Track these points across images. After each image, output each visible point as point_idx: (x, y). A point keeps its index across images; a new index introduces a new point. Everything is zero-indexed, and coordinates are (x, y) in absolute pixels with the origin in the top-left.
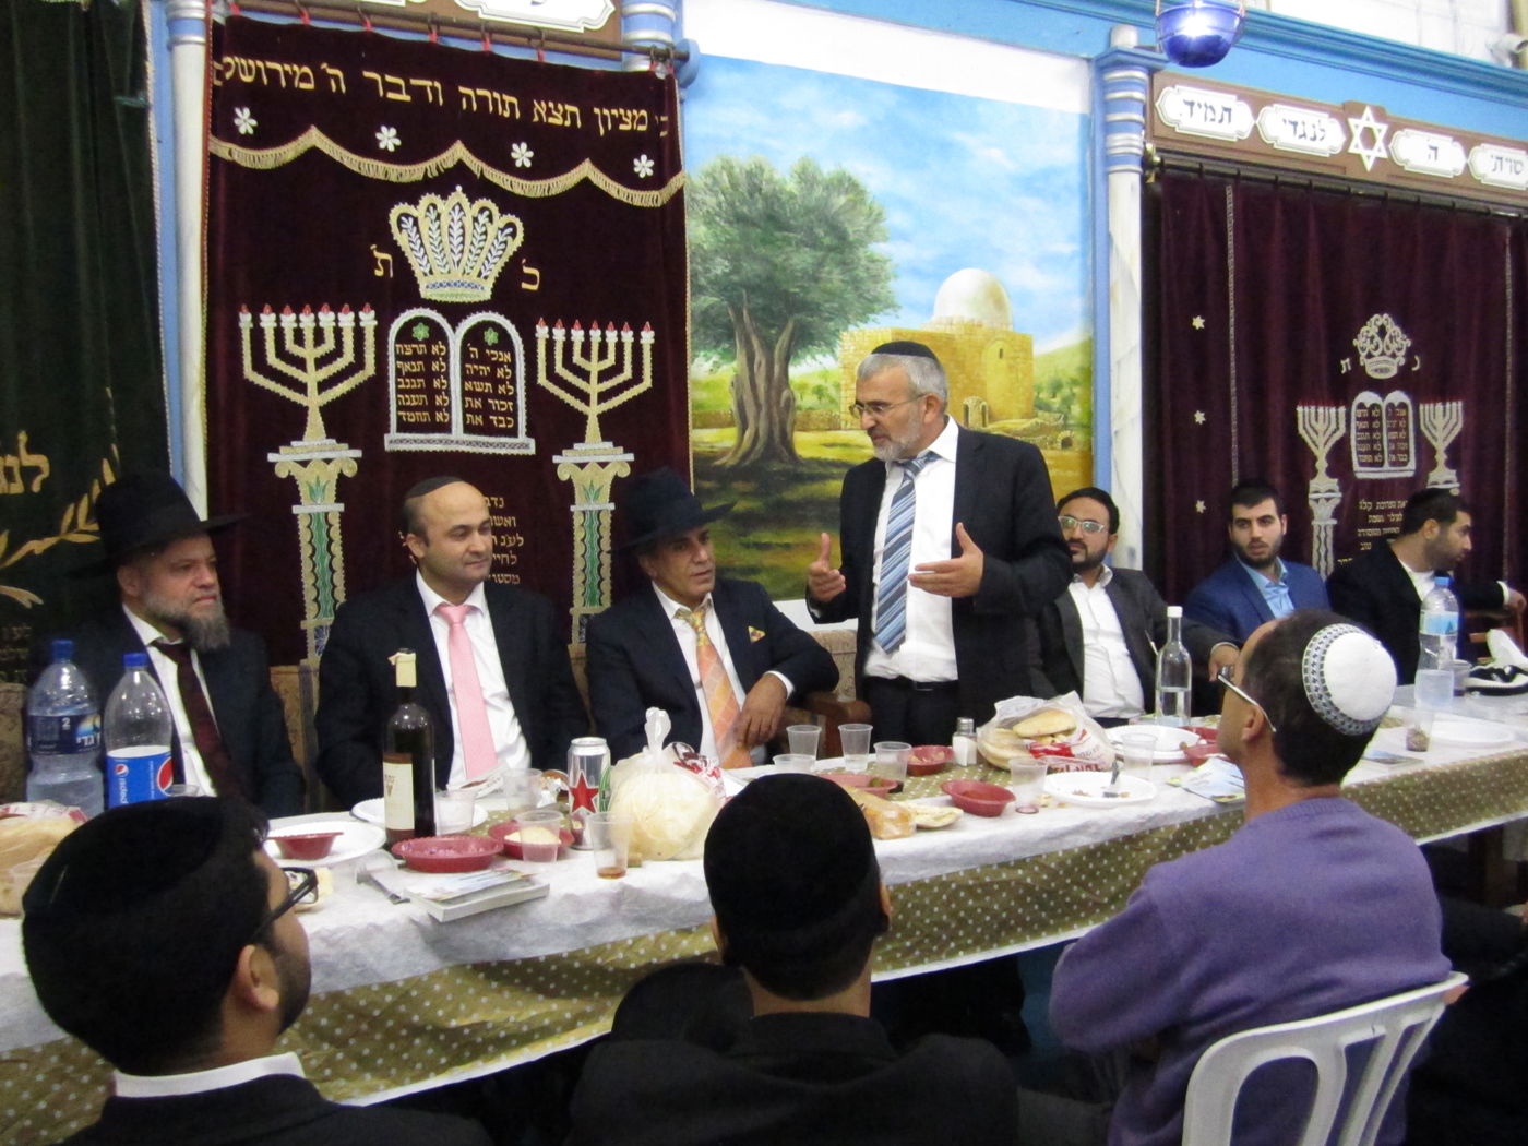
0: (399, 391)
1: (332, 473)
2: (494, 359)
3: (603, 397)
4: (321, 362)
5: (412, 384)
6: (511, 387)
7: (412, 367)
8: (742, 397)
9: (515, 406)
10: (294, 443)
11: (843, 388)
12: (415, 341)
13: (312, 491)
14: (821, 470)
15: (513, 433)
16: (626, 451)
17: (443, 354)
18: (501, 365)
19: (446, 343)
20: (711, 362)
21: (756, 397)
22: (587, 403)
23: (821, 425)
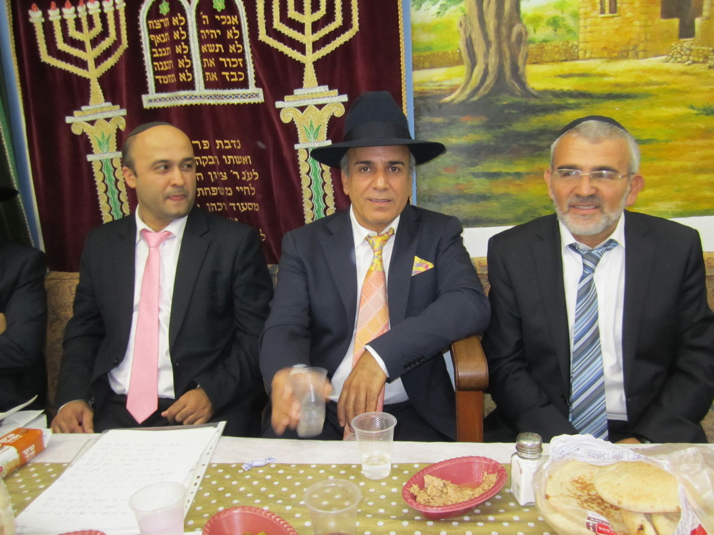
0: (154, 60)
1: (111, 129)
2: (223, 23)
3: (317, 46)
4: (95, 42)
5: (163, 52)
6: (240, 46)
7: (162, 38)
8: (470, 36)
9: (244, 62)
10: (84, 108)
11: (582, 17)
12: (162, 16)
13: (100, 144)
14: (556, 101)
15: (244, 85)
16: (340, 93)
17: (182, 24)
18: (229, 27)
19: (184, 14)
20: (438, 5)
21: (485, 36)
22: (304, 53)
23: (557, 57)
